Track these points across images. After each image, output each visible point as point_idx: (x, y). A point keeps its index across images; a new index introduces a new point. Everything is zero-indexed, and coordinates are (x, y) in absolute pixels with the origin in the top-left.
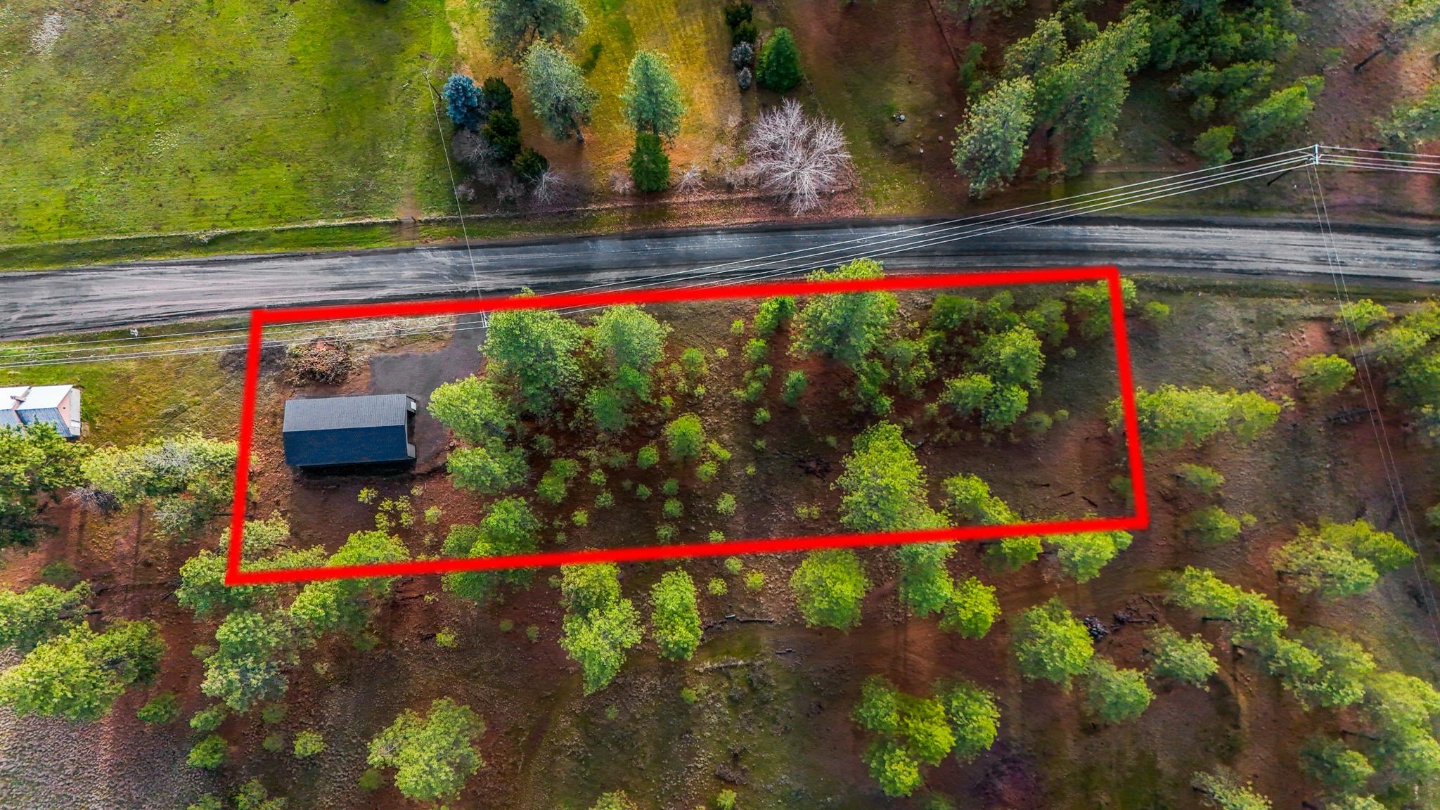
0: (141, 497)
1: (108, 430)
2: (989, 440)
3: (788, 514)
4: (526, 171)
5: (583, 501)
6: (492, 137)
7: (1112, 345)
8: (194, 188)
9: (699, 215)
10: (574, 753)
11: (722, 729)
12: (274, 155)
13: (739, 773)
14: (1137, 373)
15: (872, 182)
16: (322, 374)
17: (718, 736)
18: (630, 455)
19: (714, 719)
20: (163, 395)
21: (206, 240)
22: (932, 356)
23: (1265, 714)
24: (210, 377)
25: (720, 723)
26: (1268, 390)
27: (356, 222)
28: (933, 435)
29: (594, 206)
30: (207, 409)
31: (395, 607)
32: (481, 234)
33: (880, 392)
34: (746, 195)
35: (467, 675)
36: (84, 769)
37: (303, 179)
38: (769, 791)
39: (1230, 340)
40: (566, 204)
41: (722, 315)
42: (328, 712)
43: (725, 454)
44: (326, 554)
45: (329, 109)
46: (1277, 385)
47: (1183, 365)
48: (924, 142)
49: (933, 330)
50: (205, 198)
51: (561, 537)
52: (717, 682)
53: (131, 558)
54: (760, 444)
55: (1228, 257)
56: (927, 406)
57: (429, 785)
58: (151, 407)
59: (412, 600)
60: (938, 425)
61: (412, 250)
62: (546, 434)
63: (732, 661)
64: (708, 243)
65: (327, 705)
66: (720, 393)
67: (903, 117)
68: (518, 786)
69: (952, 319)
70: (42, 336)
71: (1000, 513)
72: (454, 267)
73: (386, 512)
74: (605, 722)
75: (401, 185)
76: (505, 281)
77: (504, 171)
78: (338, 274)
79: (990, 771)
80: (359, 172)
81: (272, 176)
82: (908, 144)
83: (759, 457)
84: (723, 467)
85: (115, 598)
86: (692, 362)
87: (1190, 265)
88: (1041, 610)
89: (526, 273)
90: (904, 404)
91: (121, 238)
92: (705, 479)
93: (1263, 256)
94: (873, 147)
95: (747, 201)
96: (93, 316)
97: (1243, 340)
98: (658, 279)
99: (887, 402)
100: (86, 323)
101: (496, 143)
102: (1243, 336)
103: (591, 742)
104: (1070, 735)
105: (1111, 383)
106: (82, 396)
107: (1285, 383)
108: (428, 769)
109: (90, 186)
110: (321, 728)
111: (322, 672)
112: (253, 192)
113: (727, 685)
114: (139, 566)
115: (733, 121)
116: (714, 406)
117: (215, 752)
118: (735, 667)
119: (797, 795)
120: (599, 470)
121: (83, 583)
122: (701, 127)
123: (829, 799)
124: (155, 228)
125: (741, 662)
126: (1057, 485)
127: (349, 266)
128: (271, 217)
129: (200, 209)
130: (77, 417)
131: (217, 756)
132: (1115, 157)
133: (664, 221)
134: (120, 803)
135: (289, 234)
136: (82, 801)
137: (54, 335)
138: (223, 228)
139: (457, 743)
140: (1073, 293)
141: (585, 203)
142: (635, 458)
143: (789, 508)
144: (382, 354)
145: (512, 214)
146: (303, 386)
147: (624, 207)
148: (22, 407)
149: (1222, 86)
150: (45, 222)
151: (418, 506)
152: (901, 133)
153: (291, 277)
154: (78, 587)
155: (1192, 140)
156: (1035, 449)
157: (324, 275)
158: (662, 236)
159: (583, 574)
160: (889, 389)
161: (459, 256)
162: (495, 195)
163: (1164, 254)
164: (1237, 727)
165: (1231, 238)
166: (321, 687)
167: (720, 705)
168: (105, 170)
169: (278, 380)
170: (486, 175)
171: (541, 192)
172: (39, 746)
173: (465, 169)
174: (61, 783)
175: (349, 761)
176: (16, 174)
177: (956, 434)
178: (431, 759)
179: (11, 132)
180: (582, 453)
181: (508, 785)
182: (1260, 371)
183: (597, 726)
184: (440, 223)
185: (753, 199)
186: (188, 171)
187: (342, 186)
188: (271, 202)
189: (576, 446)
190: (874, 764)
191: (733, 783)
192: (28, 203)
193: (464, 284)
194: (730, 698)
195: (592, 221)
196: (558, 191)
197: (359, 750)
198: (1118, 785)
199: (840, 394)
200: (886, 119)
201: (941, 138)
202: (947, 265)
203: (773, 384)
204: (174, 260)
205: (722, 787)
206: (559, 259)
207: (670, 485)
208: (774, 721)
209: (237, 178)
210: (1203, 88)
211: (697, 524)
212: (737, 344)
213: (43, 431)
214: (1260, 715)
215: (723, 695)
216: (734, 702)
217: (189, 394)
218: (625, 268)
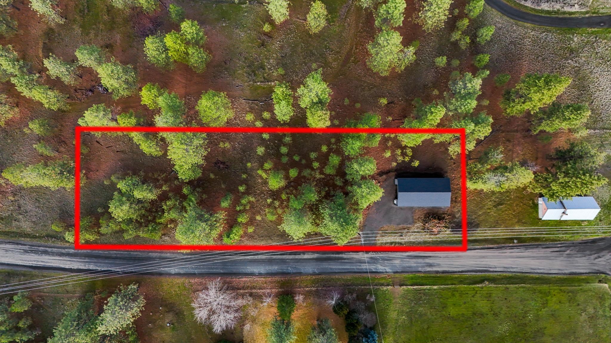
0: (509, 165)
1: (526, 199)
2: (141, 172)
3: (235, 145)
4: (342, 306)
5: (323, 156)
6: (357, 323)
7: (81, 213)
8: (491, 306)
9: (266, 283)
10: (331, 52)
11: (268, 57)
12: (456, 320)
13: (261, 38)
14: (71, 198)
15: (185, 295)
16: (435, 218)
17: (269, 54)
18: (302, 174)
19: (271, 61)
20: (503, 214)
21: (486, 282)
22: (163, 211)
23: (31, 48)
24: (484, 220)
25: (269, 59)
26: (12, 189)
27: (420, 287)
28: (166, 176)
29: (314, 289)
30: (485, 206)
31: (404, 115)
32: (364, 278)
33: (188, 195)
34: (243, 291)
35: (375, 86)
36: (534, 59)
37: (443, 308)
38: (250, 30)
39: (26, 212)
40: (326, 291)
41: (258, 235)
42: (433, 74)
43: (260, 172)
44: (433, 140)
45: (431, 341)
46: (7, 190)
47: (49, 202)
48: (159, 312)
49: (162, 223)
50: (486, 301)
51: (333, 140)
52: (269, 76)
53: (516, 144)
54: (244, 176)
55: (23, 251)
56: (167, 189)
57: (388, 35)
58: (508, 208)
59: (398, 119)
60: (163, 180)
61: (395, 273)
62: (338, 186)
63: (263, 85)
64: (262, 269)
65: (434, 77)
66: (261, 200)
67: (168, 325)
68: (355, 39)
69: (152, 227)
70: (556, 243)
71: (136, 136)
72: (376, 264)
73: (407, 156)
74: (318, 63)
75: (399, 303)
76: (354, 256)
77: (353, 307)
78: (428, 263)
79: (154, 31)
80: (418, 310)
81: (457, 310)
82: (167, 312)
83: (245, 170)
84: (261, 167)
85: (522, 127)
86: (273, 214)
87: (41, 248)
88: (122, 93)
89: (345, 259)
90: (177, 191)
91: (522, 285)
92: (270, 162)
93: (6, 251)
94: (183, 311)
95: (243, 288)
96: (534, 250)
97: (20, 212)
98: (286, 254)
99: (185, 191)
100: (537, 247)
101: (355, 320)
102: (21, 214)
103: (324, 56)
104: (118, 44)
105: (84, 196)
106: (538, 215)
107: (4, 191)
108: (388, 41)
109: (537, 310)
110: (436, 68)
111: (435, 90)
112: (465, 303)
113: (265, 75)
114: (512, 141)
115: (247, 327)
116: (264, 194)
117: (479, 61)
118: (261, 82)
119: (237, 27)
120: (315, 168)
121: (535, 133)
122: (263, 324)
123: (224, 25)
124: (508, 288)
125: (259, 84)
126: (113, 151)
127: (423, 267)
128: (457, 291)
129: (489, 296)
130: (540, 206)
131: (478, 59)
132: (70, 301)
133: (282, 281)
134: (519, 44)
135: (449, 283)
136: (535, 46)
137: (551, 243)
138: (478, 287)
139: (377, 54)
140: (96, 237)
141: (317, 291)
142: (299, 173)
143: (234, 148)
144: (408, 226)
145: (350, 287)
146: (444, 214)
147: (299, 288)
148: (563, 210)
149: (15, 333)
150: (556, 294)
151: (393, 157)
152: (170, 317)
153: (449, 263)
154: (537, 132)
155: (33, 307)
156: (121, 168)
157: (434, 263)
158: (283, 274)
159: (319, 117)
160: (184, 197)
161: (374, 269)
162: (357, 296)
163: (53, 254)
164: (44, 43)
165: (20, 260)
166: (435, 85)
167: (269, 67)
168: (530, 317)
169: (454, 217)
170: (361, 305)
171: (336, 296)
172: (553, 69)
173: (370, 308)
174: (543, 53)
175: (425, 54)
176: (569, 317)
177: (156, 176)
178: (387, 46)
179: (572, 337)
180: (323, 176)
181: (359, 41)
182: (14, 197)
183: (321, 62)
184: (382, 285)
185: (240, 289)
186: (494, 314)
187: (426, 304)
188: (458, 298)
189: (326, 180)
190: (201, 34)
191: (265, 35)
192: (564, 303)
193: (373, 256)
194: (264, 69)
195: (315, 282)
196: (329, 297)
197: (421, 58)
198: (99, 23)
199: (207, 197)
200: (176, 324)
201: (151, 314)
202: (154, 254)
203: (236, 202)
204: (499, 273)
205: (269, 33)
206: (330, 265)
207: (285, 160)
208: (246, 59)
209: (472, 310)
210: (24, 331)
211: (274, 143)
212: (251, 222)
213: (553, 198)
214: (34, 48)
215: (267, 71)
216: (262, 67)
217: (492, 213)
218: (301, 259)
